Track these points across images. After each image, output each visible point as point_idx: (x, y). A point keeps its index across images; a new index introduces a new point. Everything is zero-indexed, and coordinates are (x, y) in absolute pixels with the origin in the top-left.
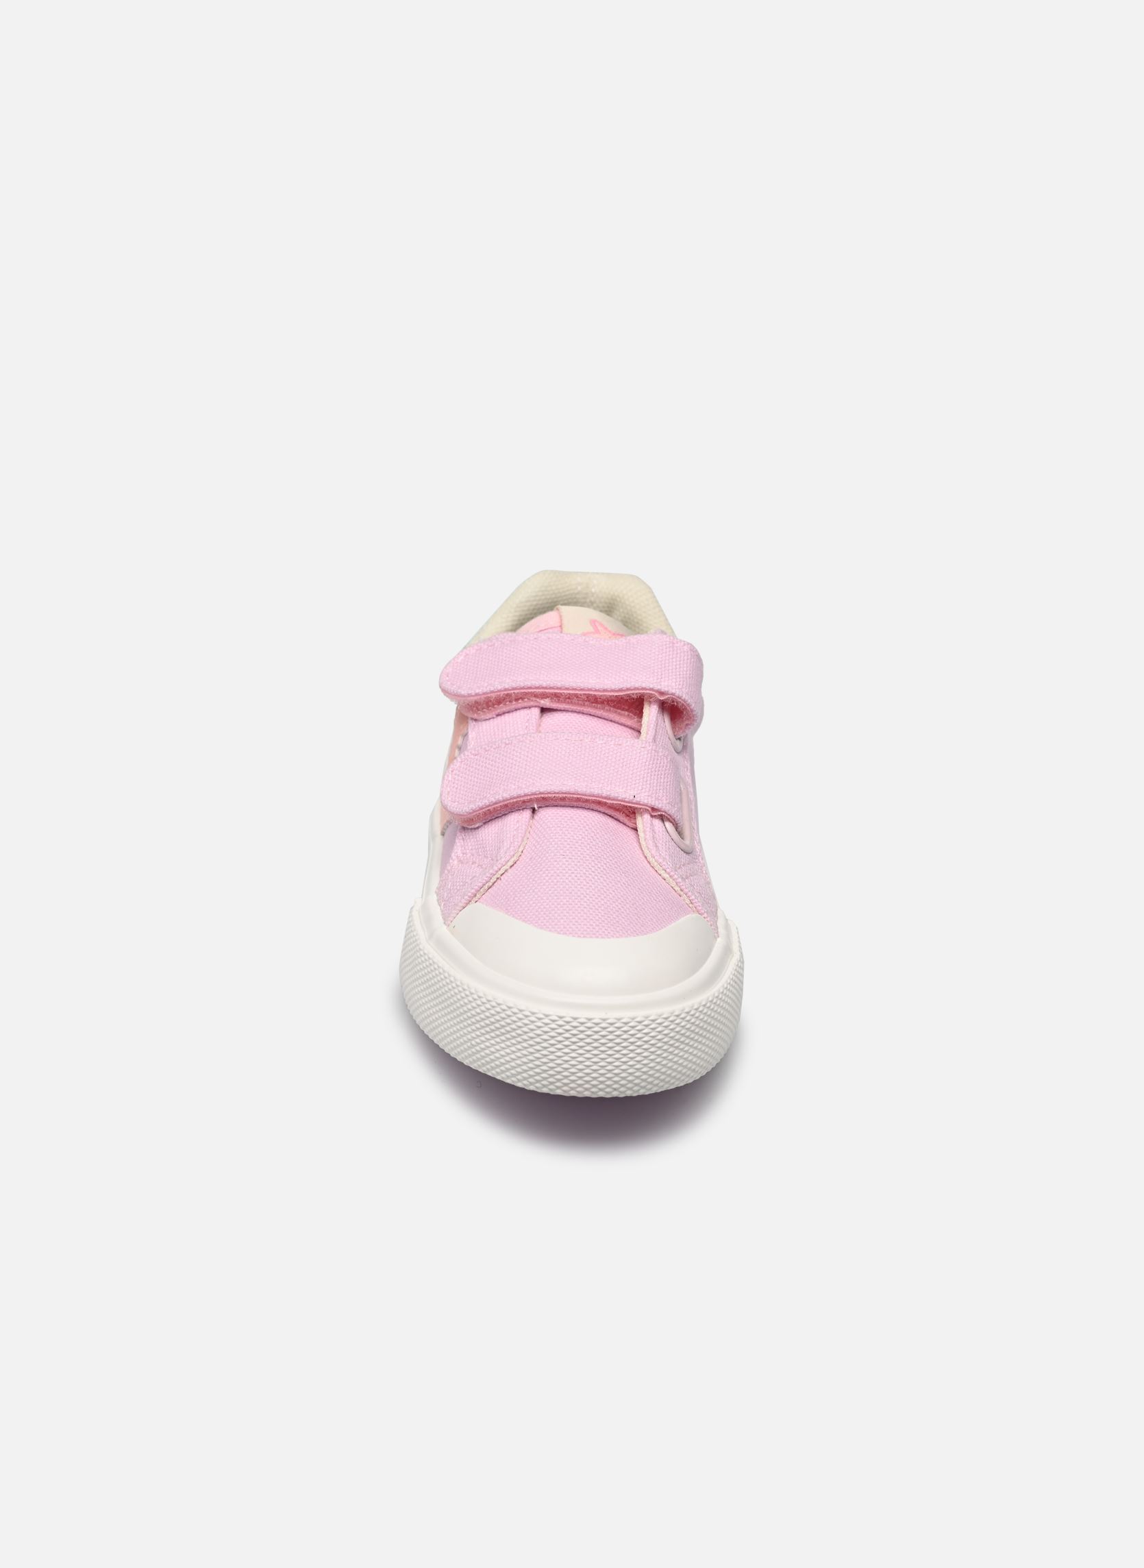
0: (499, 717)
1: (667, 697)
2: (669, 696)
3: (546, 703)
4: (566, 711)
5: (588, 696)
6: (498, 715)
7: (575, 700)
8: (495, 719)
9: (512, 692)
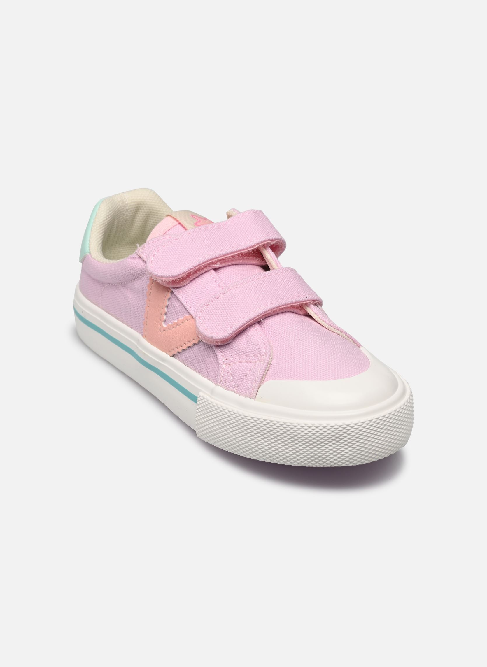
0: (192, 282)
1: (275, 242)
2: (276, 240)
3: (218, 265)
4: (226, 266)
5: (238, 255)
6: (191, 281)
7: (233, 259)
8: (191, 284)
9: (202, 265)
